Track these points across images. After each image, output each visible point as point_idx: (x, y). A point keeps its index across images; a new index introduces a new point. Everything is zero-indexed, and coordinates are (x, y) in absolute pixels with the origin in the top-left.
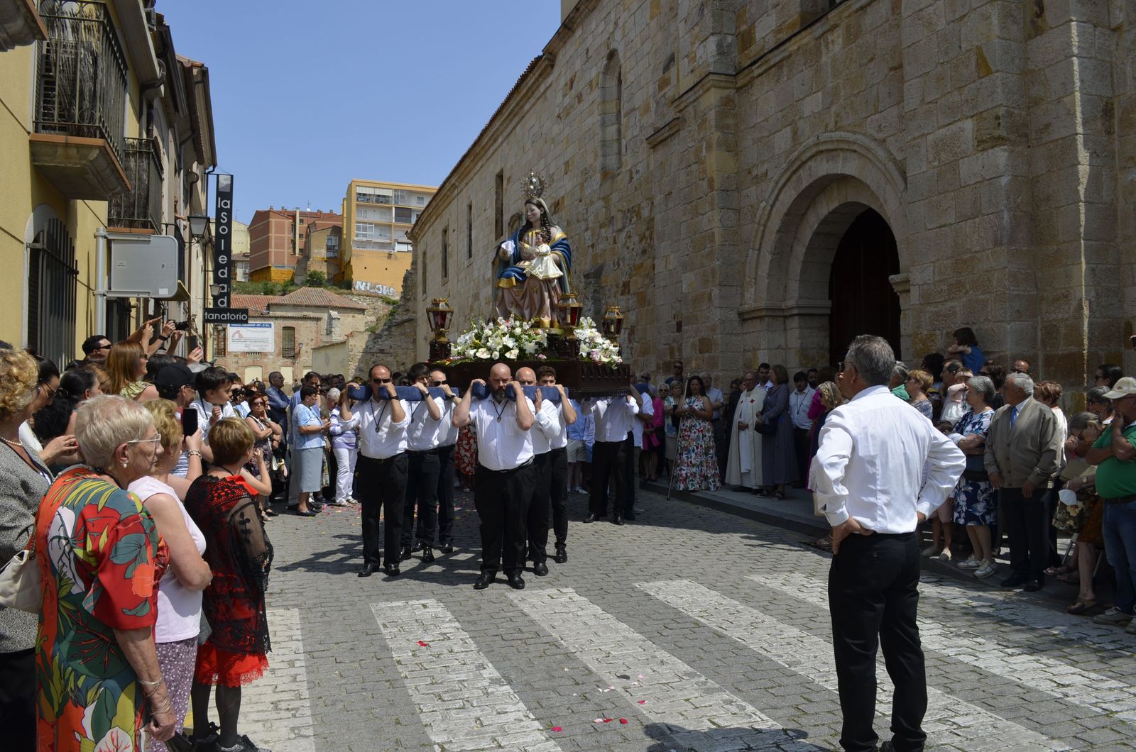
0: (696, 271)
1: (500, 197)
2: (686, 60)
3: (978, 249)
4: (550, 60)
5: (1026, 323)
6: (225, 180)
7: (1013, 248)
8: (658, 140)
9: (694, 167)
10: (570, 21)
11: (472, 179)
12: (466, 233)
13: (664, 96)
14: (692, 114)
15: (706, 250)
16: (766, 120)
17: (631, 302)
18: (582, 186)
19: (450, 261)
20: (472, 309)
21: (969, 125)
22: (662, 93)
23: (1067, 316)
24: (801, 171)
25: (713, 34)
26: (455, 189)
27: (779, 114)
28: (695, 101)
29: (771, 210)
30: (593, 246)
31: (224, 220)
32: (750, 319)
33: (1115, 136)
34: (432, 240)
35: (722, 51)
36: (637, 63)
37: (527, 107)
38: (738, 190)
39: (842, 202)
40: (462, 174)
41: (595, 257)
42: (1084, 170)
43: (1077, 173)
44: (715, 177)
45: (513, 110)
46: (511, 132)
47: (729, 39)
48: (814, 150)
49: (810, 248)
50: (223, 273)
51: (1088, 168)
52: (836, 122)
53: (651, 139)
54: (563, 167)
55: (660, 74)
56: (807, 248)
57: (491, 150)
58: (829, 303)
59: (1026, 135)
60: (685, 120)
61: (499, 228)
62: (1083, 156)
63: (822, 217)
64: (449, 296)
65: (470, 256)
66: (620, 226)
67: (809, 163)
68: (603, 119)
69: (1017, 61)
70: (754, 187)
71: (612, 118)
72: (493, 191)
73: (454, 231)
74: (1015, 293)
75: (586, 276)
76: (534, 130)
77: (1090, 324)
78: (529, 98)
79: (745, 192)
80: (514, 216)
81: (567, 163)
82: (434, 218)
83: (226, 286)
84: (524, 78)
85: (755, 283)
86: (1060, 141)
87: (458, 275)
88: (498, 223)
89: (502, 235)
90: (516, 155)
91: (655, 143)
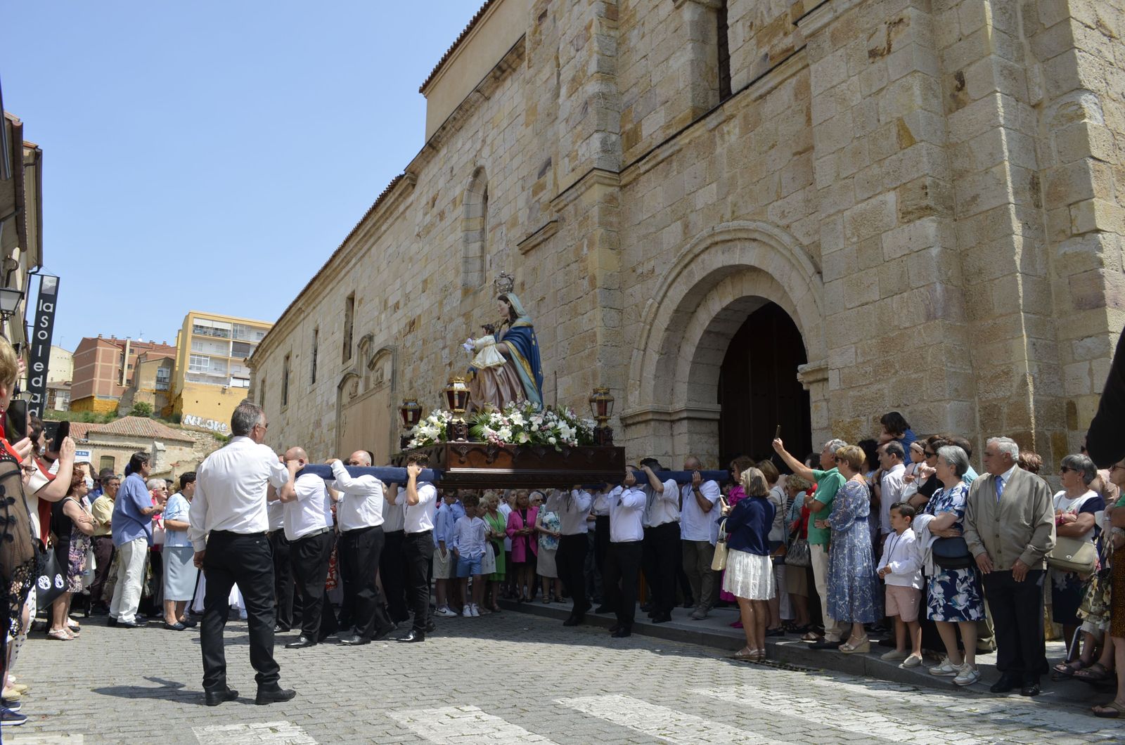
0: (574, 374)
1: (350, 320)
2: (567, 160)
3: (907, 325)
4: (411, 179)
5: (965, 403)
6: (50, 282)
7: (947, 322)
8: (531, 245)
9: (574, 266)
10: (435, 140)
11: (320, 302)
12: (311, 357)
13: (538, 201)
14: (573, 212)
15: (587, 351)
16: (653, 216)
18: (441, 303)
19: (290, 388)
20: (312, 437)
21: (891, 198)
22: (536, 198)
23: (1009, 394)
24: (693, 265)
25: (597, 131)
26: (301, 313)
27: (669, 209)
28: (575, 199)
29: (659, 307)
30: (450, 364)
31: (44, 324)
32: (634, 424)
33: (1043, 210)
34: (272, 368)
35: (606, 149)
36: (505, 179)
37: (384, 228)
38: (621, 288)
39: (737, 297)
40: (310, 297)
42: (1018, 240)
43: (1012, 242)
44: (597, 275)
45: (368, 231)
46: (366, 253)
47: (614, 137)
48: (709, 242)
49: (700, 348)
50: (37, 382)
51: (1021, 239)
52: (733, 212)
53: (523, 246)
54: (420, 286)
55: (535, 179)
56: (697, 348)
57: (343, 272)
58: (718, 407)
59: (952, 208)
60: (564, 219)
61: (347, 351)
62: (1017, 226)
63: (714, 314)
64: (288, 424)
65: (314, 381)
67: (702, 256)
68: (467, 235)
69: (939, 133)
70: (639, 286)
71: (476, 234)
72: (343, 313)
73: (297, 356)
74: (953, 370)
76: (390, 251)
77: (1036, 401)
78: (387, 218)
79: (629, 291)
80: (365, 337)
81: (425, 282)
82: (276, 344)
83: (39, 396)
84: (383, 197)
85: (640, 386)
86: (990, 212)
87: (299, 402)
88: (347, 347)
89: (350, 358)
90: (370, 276)
91: (527, 249)
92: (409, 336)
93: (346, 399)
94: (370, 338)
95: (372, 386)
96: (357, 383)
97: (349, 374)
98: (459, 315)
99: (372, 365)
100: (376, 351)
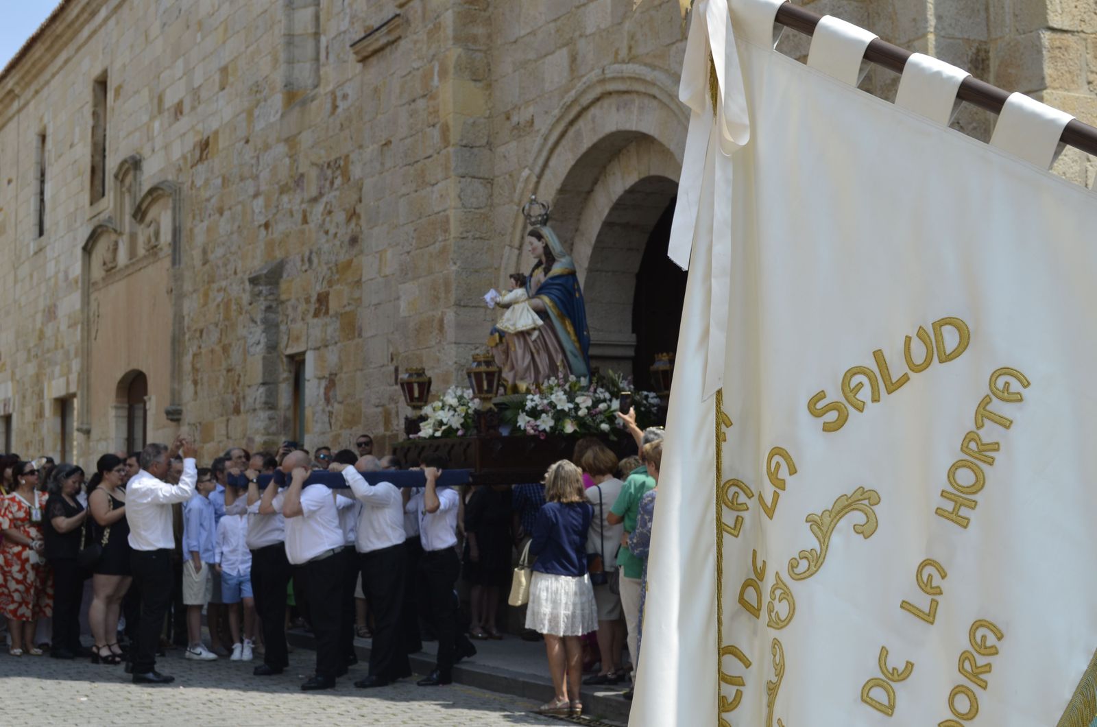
0: (421, 280)
1: (101, 122)
8: (371, 49)
9: (421, 104)
11: (47, 83)
12: (34, 187)
14: (419, 12)
15: (437, 245)
16: (533, 33)
17: (330, 330)
18: (250, 113)
20: (41, 336)
24: (581, 123)
26: (12, 100)
27: (552, 25)
29: (538, 183)
30: (267, 226)
38: (490, 145)
39: (642, 176)
40: (28, 72)
41: (270, 245)
44: (451, 123)
46: (124, 1)
48: (598, 91)
49: (599, 248)
52: (630, 48)
53: (359, 47)
54: (217, 77)
57: (86, 32)
58: (631, 338)
60: (408, 21)
61: (98, 182)
63: (615, 198)
65: (41, 233)
66: (314, 192)
67: (593, 111)
70: (514, 144)
72: (88, 110)
73: (10, 182)
75: (254, 281)
76: (166, 4)
79: (501, 150)
80: (127, 160)
81: (224, 70)
87: (15, 269)
88: (97, 171)
89: (103, 195)
90: (132, 46)
91: (365, 54)
92: (200, 167)
93: (97, 272)
94: (134, 164)
95: (141, 251)
96: (116, 244)
97: (100, 226)
98: (278, 140)
99: (140, 214)
100: (146, 188)
